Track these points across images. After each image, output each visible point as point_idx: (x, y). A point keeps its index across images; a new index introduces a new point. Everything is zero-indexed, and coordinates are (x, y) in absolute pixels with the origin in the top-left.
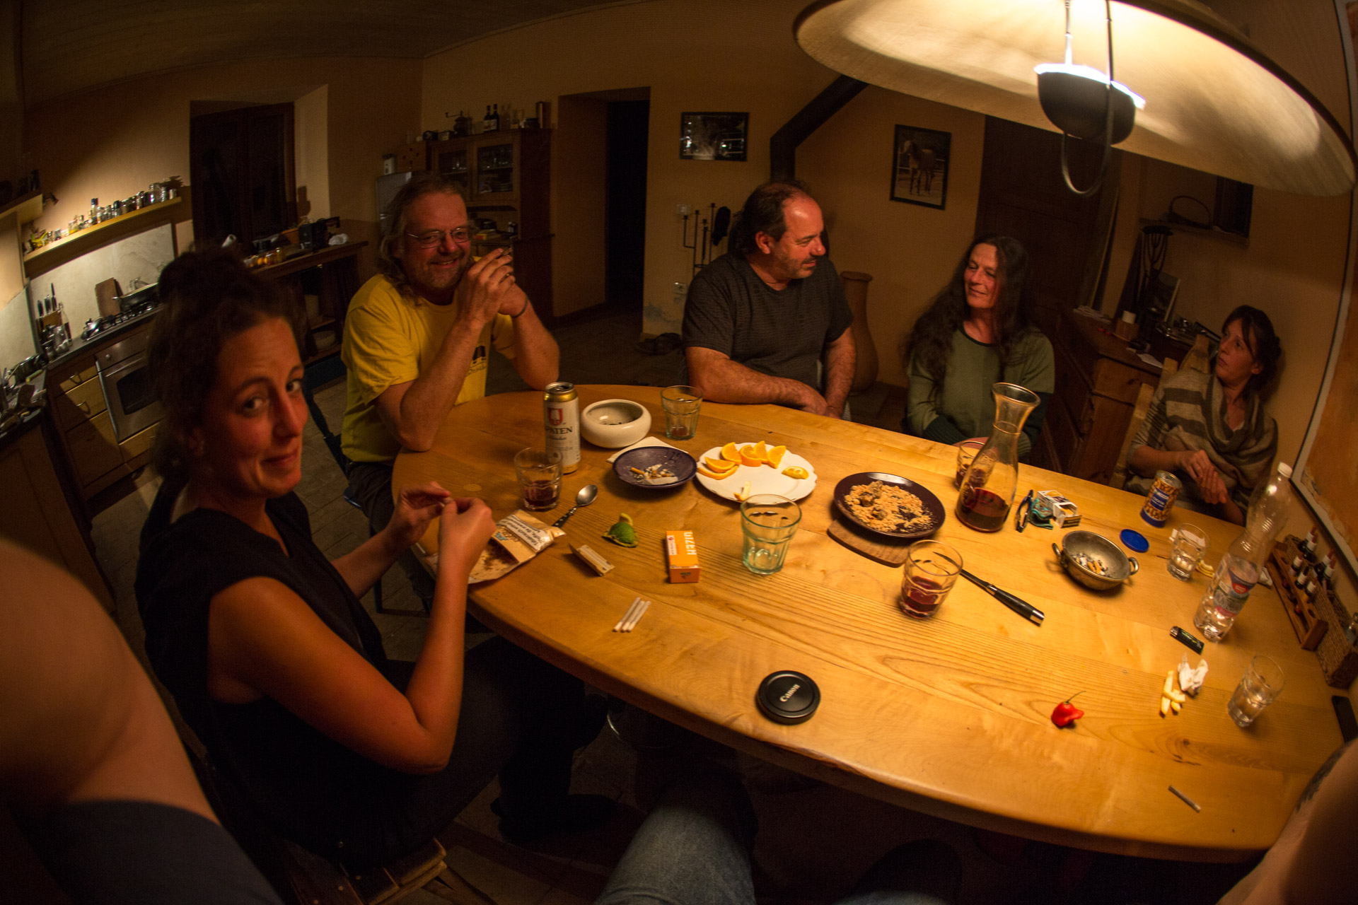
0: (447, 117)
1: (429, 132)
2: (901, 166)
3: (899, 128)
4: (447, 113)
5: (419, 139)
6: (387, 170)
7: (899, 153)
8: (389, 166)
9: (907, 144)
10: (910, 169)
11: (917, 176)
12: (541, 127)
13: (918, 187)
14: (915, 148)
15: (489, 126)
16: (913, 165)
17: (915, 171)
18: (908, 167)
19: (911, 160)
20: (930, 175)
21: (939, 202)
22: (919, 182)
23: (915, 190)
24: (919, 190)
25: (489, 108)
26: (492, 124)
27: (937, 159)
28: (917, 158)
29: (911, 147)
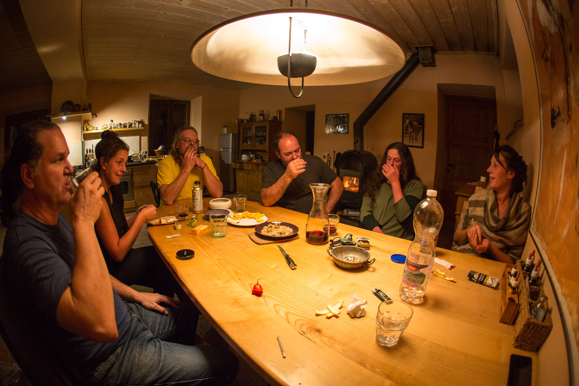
0: (247, 114)
1: (240, 119)
3: (404, 114)
4: (247, 112)
5: (237, 121)
6: (224, 132)
7: (405, 125)
8: (225, 130)
9: (407, 121)
11: (412, 135)
12: (278, 120)
13: (413, 139)
14: (410, 123)
15: (260, 119)
16: (410, 130)
17: (411, 133)
18: (408, 131)
19: (409, 128)
20: (417, 134)
21: (421, 145)
22: (413, 137)
23: (411, 141)
24: (413, 141)
25: (261, 111)
26: (262, 118)
27: (420, 126)
28: (412, 127)
29: (409, 122)
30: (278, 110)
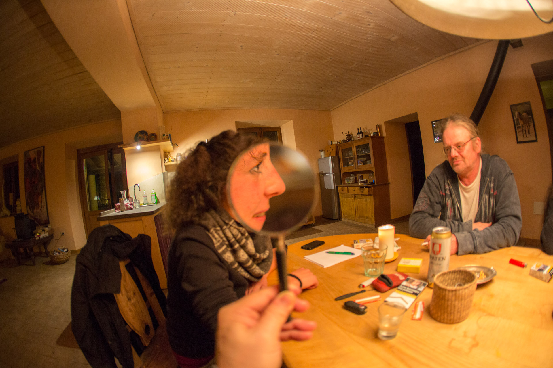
0: (343, 134)
2: (517, 125)
3: (511, 106)
6: (322, 156)
7: (515, 119)
8: (322, 154)
9: (516, 113)
10: (521, 125)
11: (524, 128)
12: (379, 135)
15: (359, 137)
16: (521, 123)
17: (523, 126)
19: (520, 120)
20: (528, 126)
21: (534, 139)
22: (525, 131)
23: (525, 136)
24: (526, 135)
25: (358, 129)
27: (529, 117)
28: (522, 119)
29: (518, 114)
30: (378, 125)
